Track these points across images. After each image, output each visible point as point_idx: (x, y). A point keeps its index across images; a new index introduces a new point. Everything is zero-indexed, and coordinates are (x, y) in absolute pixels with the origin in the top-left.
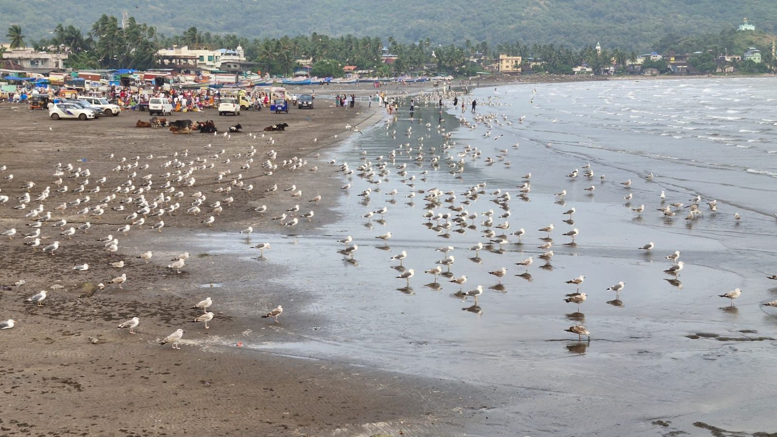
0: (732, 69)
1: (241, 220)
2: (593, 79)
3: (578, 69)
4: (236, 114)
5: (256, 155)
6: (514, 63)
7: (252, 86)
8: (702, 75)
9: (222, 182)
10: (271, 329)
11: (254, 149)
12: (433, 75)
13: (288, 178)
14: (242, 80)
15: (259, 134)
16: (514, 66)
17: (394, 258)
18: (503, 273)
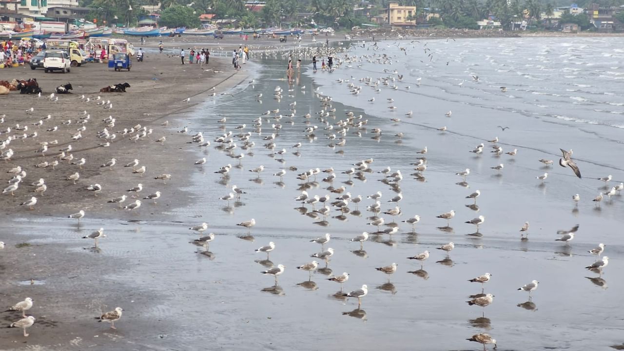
1: (70, 201)
2: (502, 35)
3: (483, 23)
4: (65, 71)
5: (90, 122)
6: (407, 14)
7: (86, 38)
9: (47, 155)
10: (107, 336)
11: (87, 114)
12: (309, 27)
13: (129, 151)
14: (73, 30)
15: (94, 96)
16: (408, 18)
17: (259, 250)
18: (393, 269)
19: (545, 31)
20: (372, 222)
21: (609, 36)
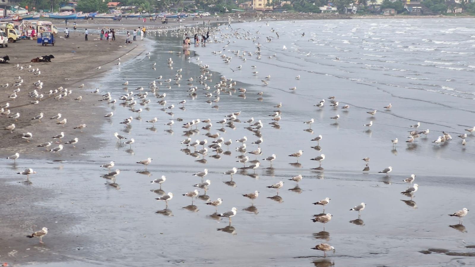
0: (460, 10)
1: (8, 146)
2: (338, 17)
3: (324, 8)
4: (4, 46)
5: (23, 85)
6: (266, 2)
7: (20, 20)
8: (435, 15)
10: (36, 249)
11: (21, 79)
12: (191, 12)
13: (54, 107)
14: (10, 14)
15: (26, 65)
16: (266, 4)
17: (153, 181)
18: (256, 195)
19: (370, 14)
20: (240, 160)
21: (418, 18)
